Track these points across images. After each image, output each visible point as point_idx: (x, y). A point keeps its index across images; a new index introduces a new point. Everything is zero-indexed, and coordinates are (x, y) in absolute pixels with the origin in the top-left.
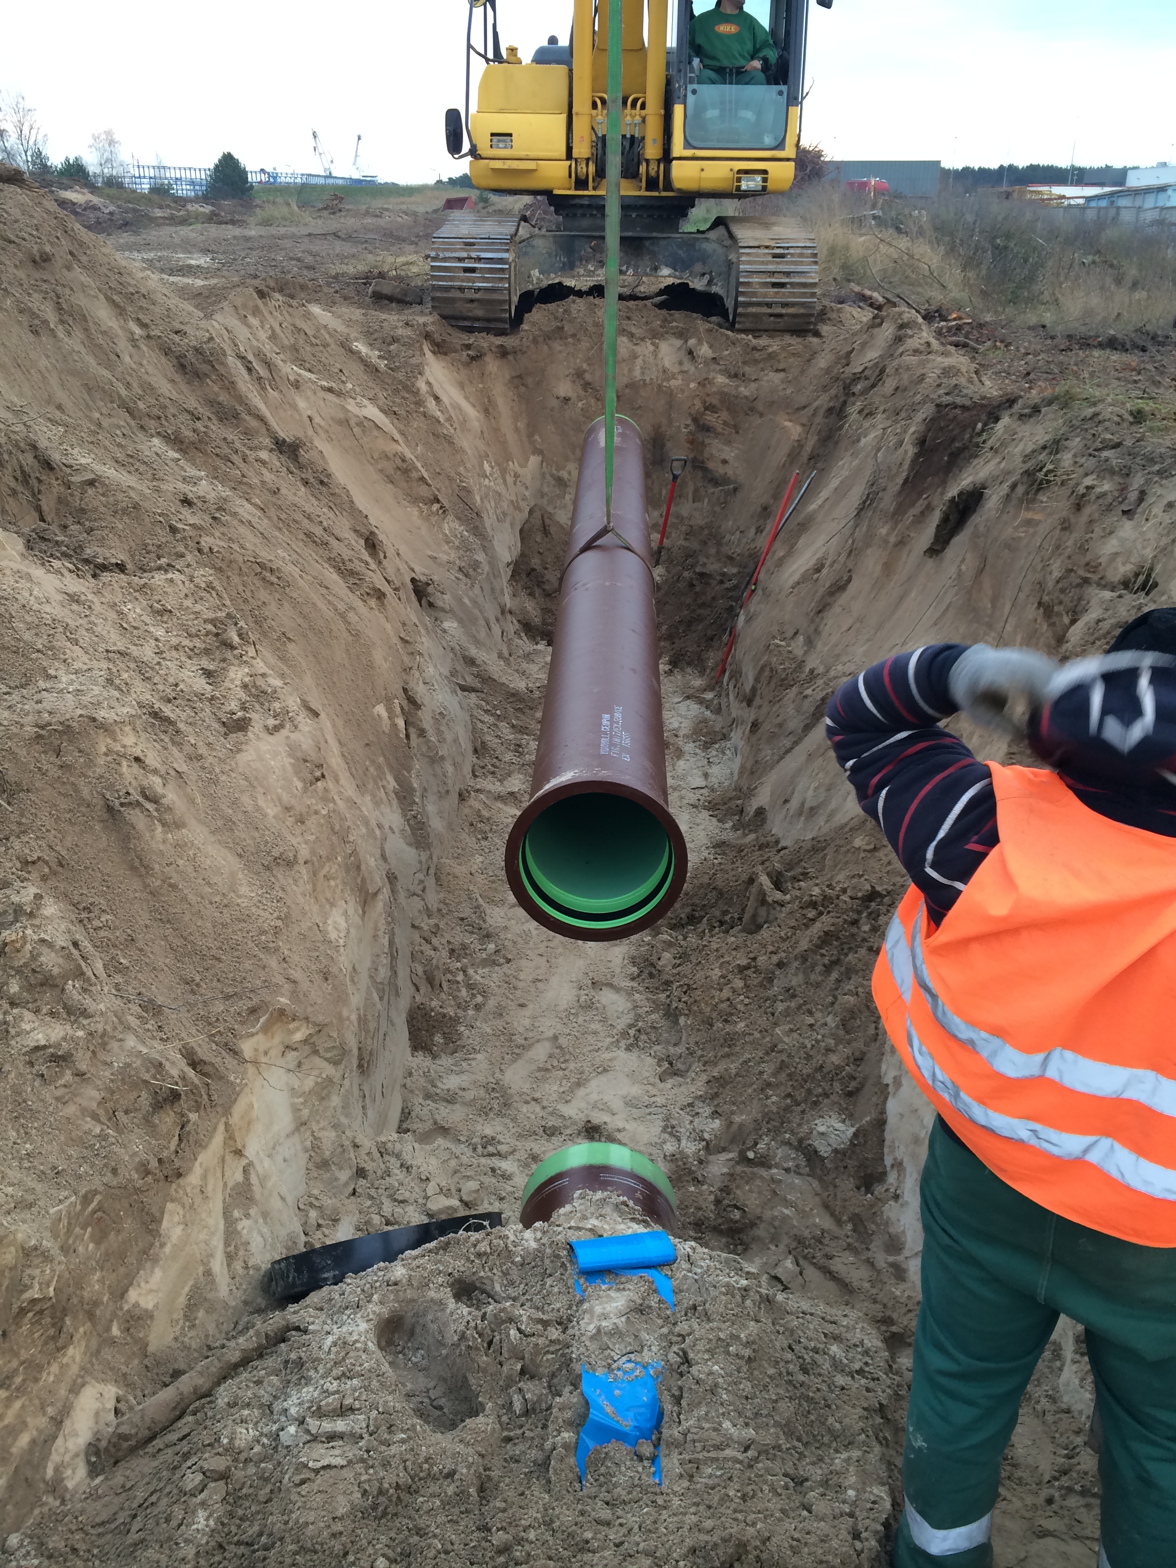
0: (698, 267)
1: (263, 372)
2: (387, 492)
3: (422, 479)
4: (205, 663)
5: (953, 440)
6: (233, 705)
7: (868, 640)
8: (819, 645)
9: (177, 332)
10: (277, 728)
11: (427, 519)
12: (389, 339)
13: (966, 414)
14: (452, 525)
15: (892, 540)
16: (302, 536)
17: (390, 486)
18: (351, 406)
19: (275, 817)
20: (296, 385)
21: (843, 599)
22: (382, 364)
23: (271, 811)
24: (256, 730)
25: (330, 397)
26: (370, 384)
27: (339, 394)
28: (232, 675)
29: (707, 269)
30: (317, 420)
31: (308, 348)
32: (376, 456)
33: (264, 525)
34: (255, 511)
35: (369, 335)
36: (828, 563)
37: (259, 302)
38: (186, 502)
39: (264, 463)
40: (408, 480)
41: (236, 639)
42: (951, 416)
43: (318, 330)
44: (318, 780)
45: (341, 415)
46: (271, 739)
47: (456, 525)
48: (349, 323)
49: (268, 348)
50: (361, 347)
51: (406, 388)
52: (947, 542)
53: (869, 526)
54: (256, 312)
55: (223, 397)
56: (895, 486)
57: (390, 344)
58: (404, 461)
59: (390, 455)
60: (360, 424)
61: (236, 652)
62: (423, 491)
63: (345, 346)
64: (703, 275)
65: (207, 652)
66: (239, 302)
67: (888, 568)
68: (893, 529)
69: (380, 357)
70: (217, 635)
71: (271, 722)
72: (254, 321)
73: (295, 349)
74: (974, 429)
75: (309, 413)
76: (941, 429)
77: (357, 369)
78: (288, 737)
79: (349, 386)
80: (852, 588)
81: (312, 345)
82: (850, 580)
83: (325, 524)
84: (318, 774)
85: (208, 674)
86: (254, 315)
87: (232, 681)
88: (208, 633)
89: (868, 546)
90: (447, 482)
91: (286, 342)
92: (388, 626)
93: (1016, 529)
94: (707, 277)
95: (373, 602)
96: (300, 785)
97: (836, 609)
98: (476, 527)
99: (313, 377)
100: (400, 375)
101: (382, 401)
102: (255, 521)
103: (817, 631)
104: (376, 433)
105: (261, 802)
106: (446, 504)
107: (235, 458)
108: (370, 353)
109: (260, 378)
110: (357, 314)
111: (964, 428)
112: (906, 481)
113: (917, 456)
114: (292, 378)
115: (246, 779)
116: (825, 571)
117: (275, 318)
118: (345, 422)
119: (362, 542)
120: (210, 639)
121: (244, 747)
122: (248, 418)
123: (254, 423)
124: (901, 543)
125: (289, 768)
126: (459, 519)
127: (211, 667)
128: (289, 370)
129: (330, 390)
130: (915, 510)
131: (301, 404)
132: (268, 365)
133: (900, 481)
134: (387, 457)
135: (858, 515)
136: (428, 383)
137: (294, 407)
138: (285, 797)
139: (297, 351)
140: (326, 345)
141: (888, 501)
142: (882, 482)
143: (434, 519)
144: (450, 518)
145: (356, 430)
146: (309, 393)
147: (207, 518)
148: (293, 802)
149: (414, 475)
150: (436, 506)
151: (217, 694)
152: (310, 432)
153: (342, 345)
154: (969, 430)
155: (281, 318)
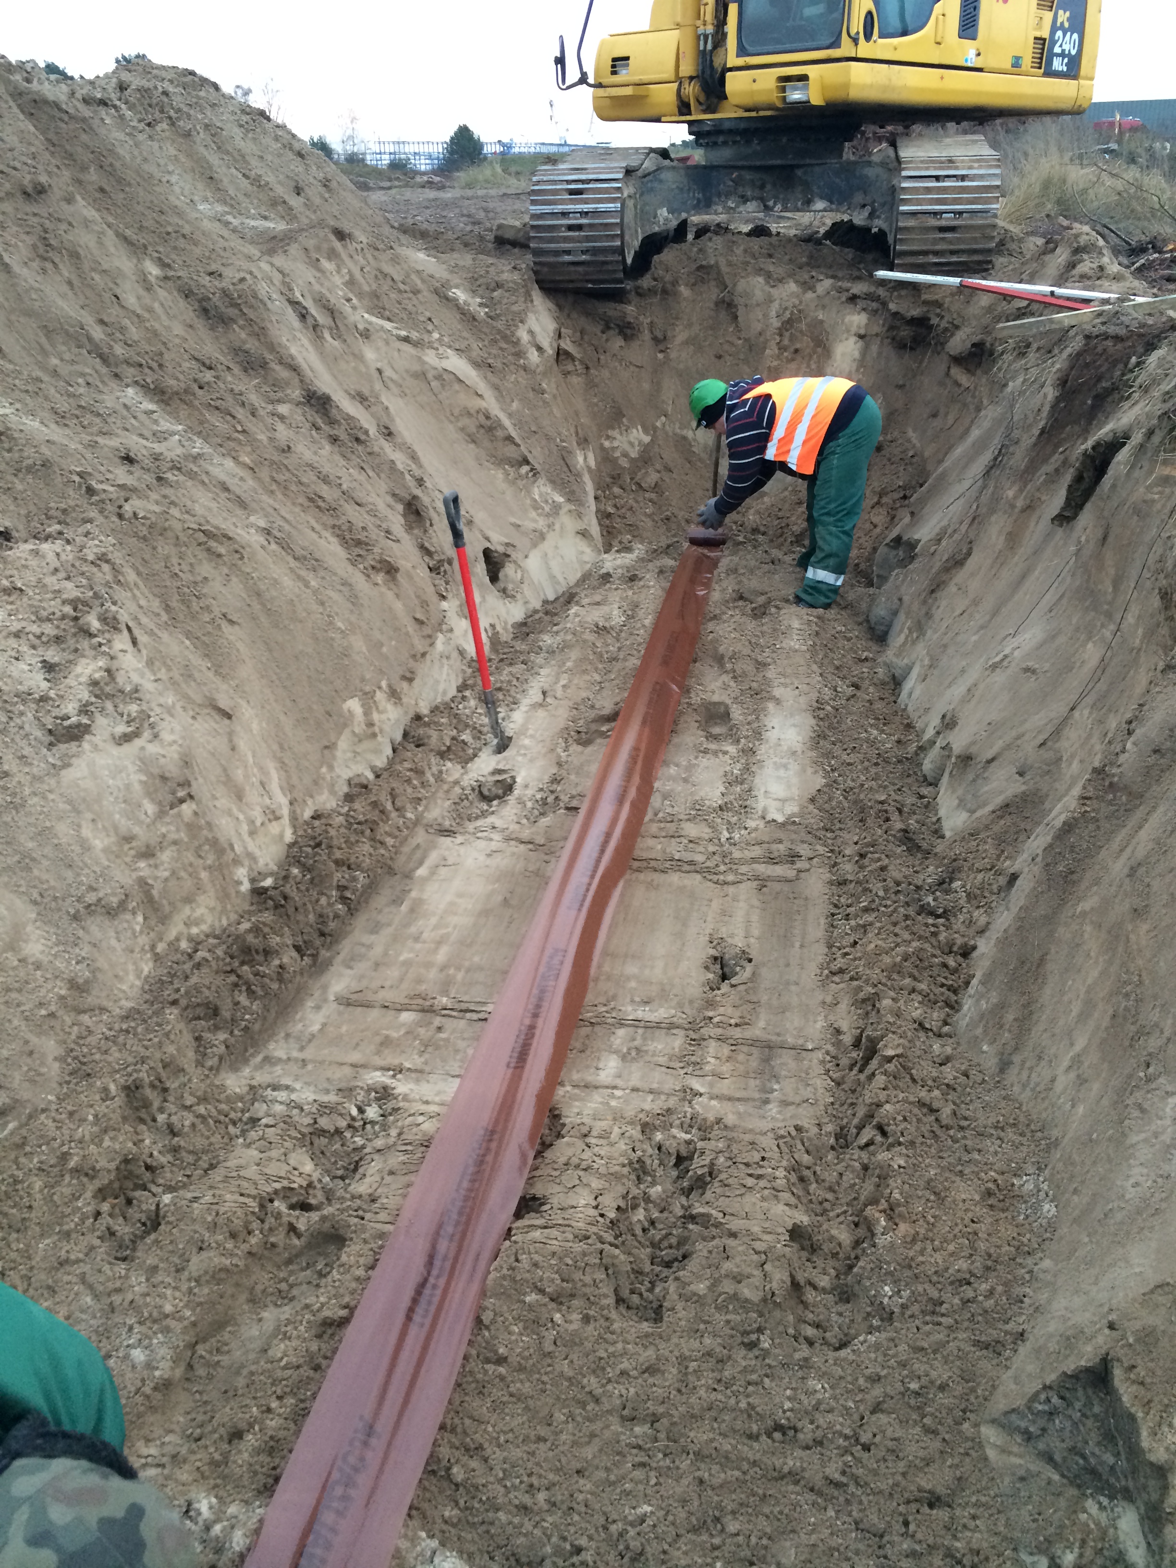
0: (859, 198)
1: (322, 318)
2: (468, 453)
3: (509, 439)
4: (53, 655)
5: (1099, 379)
6: (70, 708)
7: (982, 627)
8: (929, 633)
9: (211, 274)
10: (126, 738)
11: (513, 483)
12: (493, 285)
13: (1119, 346)
14: (543, 489)
15: (1020, 503)
16: (302, 500)
17: (472, 446)
18: (430, 357)
19: (105, 850)
20: (366, 334)
21: (961, 576)
22: (482, 312)
23: (98, 844)
24: (97, 740)
25: (407, 348)
26: (465, 334)
27: (417, 344)
28: (79, 669)
29: (868, 200)
30: (388, 372)
31: (393, 295)
32: (456, 412)
33: (246, 486)
34: (241, 472)
35: (474, 284)
36: (949, 531)
37: (337, 245)
38: (128, 459)
39: (282, 418)
40: (493, 439)
41: (95, 624)
42: (1099, 349)
43: (408, 276)
44: (182, 801)
45: (416, 367)
46: (115, 751)
47: (548, 489)
48: (455, 269)
49: (338, 294)
50: (460, 295)
51: (505, 338)
52: (1080, 507)
53: (996, 487)
54: (332, 255)
55: (252, 345)
56: (1028, 440)
57: (494, 290)
58: (488, 417)
59: (472, 411)
60: (439, 377)
61: (95, 640)
62: (510, 451)
63: (441, 294)
64: (864, 206)
65: (58, 640)
66: (311, 243)
67: (1013, 539)
68: (1021, 491)
69: (481, 305)
70: (76, 619)
71: (122, 729)
72: (327, 265)
73: (375, 295)
74: (1126, 365)
75: (379, 365)
76: (1087, 365)
77: (451, 319)
78: (143, 748)
79: (436, 335)
80: (971, 563)
81: (400, 291)
82: (969, 554)
83: (344, 487)
84: (181, 794)
85: (49, 667)
86: (329, 259)
87: (78, 676)
88: (63, 617)
89: (992, 511)
90: (544, 442)
91: (366, 288)
92: (398, 606)
93: (1149, 488)
94: (868, 209)
95: (380, 578)
96: (150, 808)
97: (952, 588)
98: (573, 492)
99: (388, 325)
100: (500, 325)
101: (476, 353)
102: (232, 483)
103: (929, 615)
104: (457, 387)
105: (86, 832)
106: (537, 466)
107: (240, 413)
108: (470, 300)
109: (315, 327)
110: (466, 259)
111: (1114, 363)
112: (1043, 431)
113: (1058, 400)
114: (361, 327)
115: (70, 802)
116: (944, 543)
117: (356, 263)
118: (421, 375)
119: (400, 507)
120: (66, 624)
121: (74, 761)
122: (278, 368)
123: (284, 373)
124: (1029, 508)
125: (137, 787)
126: (552, 482)
127: (56, 659)
128: (362, 317)
129: (406, 339)
130: (1048, 468)
131: (370, 355)
132: (332, 312)
133: (1036, 432)
134: (469, 414)
135: (988, 472)
136: (531, 332)
137: (359, 357)
138: (124, 824)
139: (378, 297)
140: (416, 292)
141: (1019, 458)
142: (1016, 434)
143: (520, 483)
144: (541, 481)
145: (434, 384)
146: (381, 344)
147: (149, 478)
148: (137, 830)
149: (500, 433)
150: (525, 469)
151: (52, 693)
152: (378, 386)
153: (436, 292)
154: (1121, 366)
155: (362, 262)
